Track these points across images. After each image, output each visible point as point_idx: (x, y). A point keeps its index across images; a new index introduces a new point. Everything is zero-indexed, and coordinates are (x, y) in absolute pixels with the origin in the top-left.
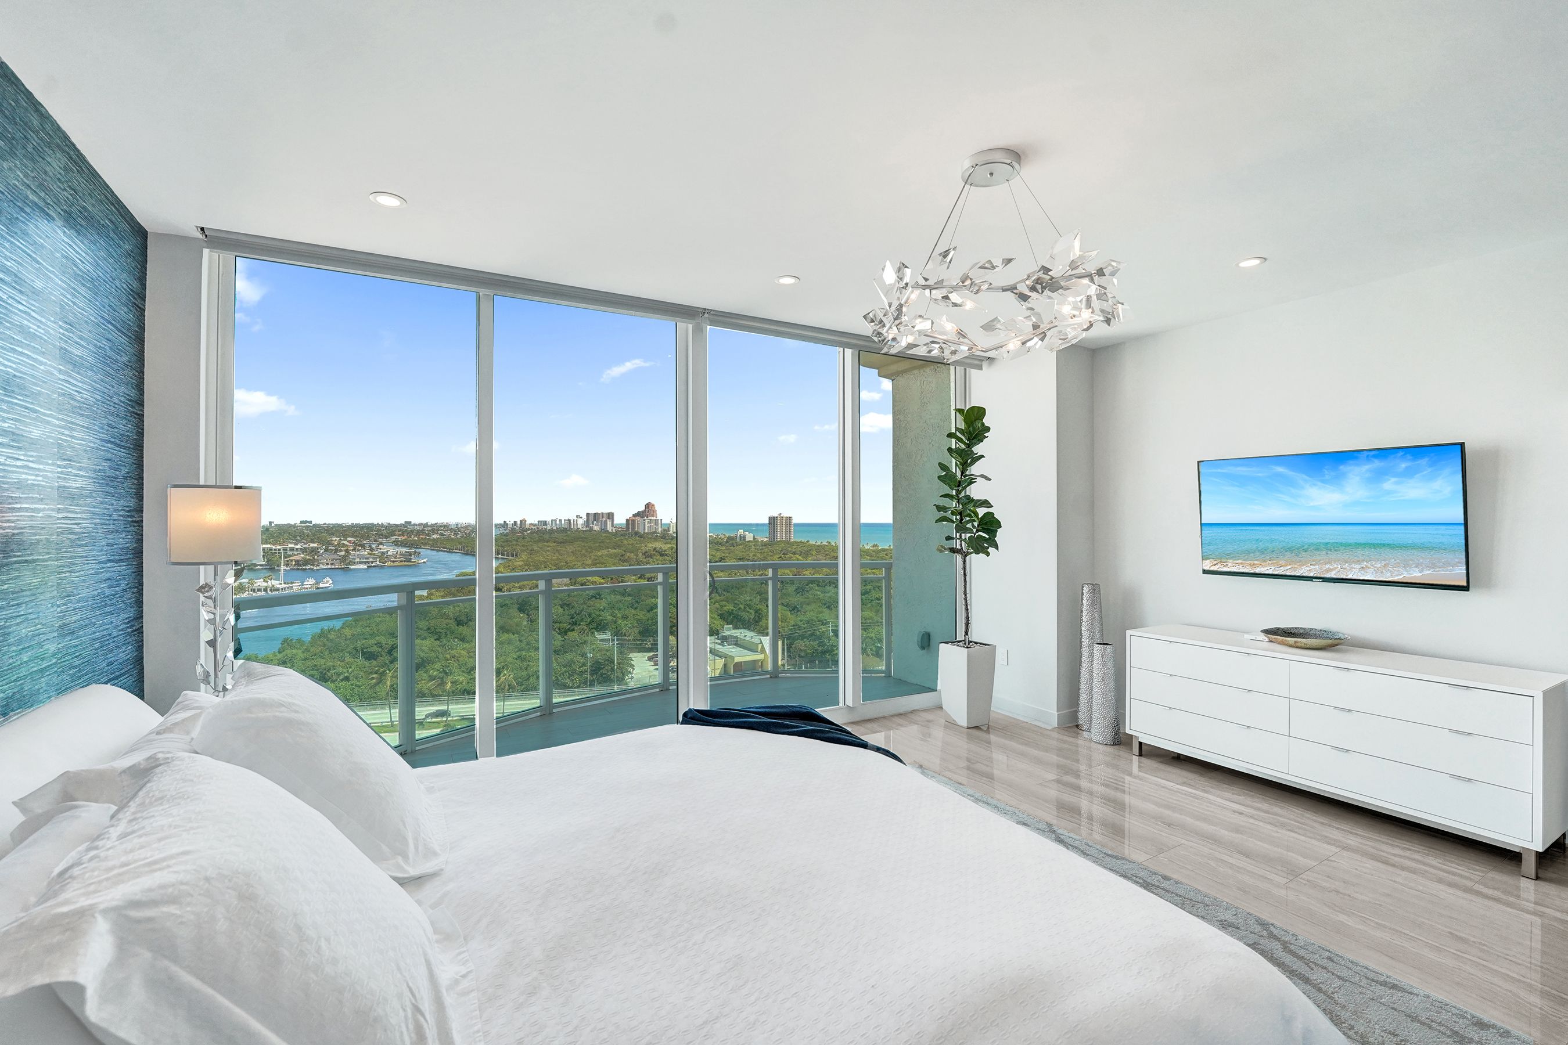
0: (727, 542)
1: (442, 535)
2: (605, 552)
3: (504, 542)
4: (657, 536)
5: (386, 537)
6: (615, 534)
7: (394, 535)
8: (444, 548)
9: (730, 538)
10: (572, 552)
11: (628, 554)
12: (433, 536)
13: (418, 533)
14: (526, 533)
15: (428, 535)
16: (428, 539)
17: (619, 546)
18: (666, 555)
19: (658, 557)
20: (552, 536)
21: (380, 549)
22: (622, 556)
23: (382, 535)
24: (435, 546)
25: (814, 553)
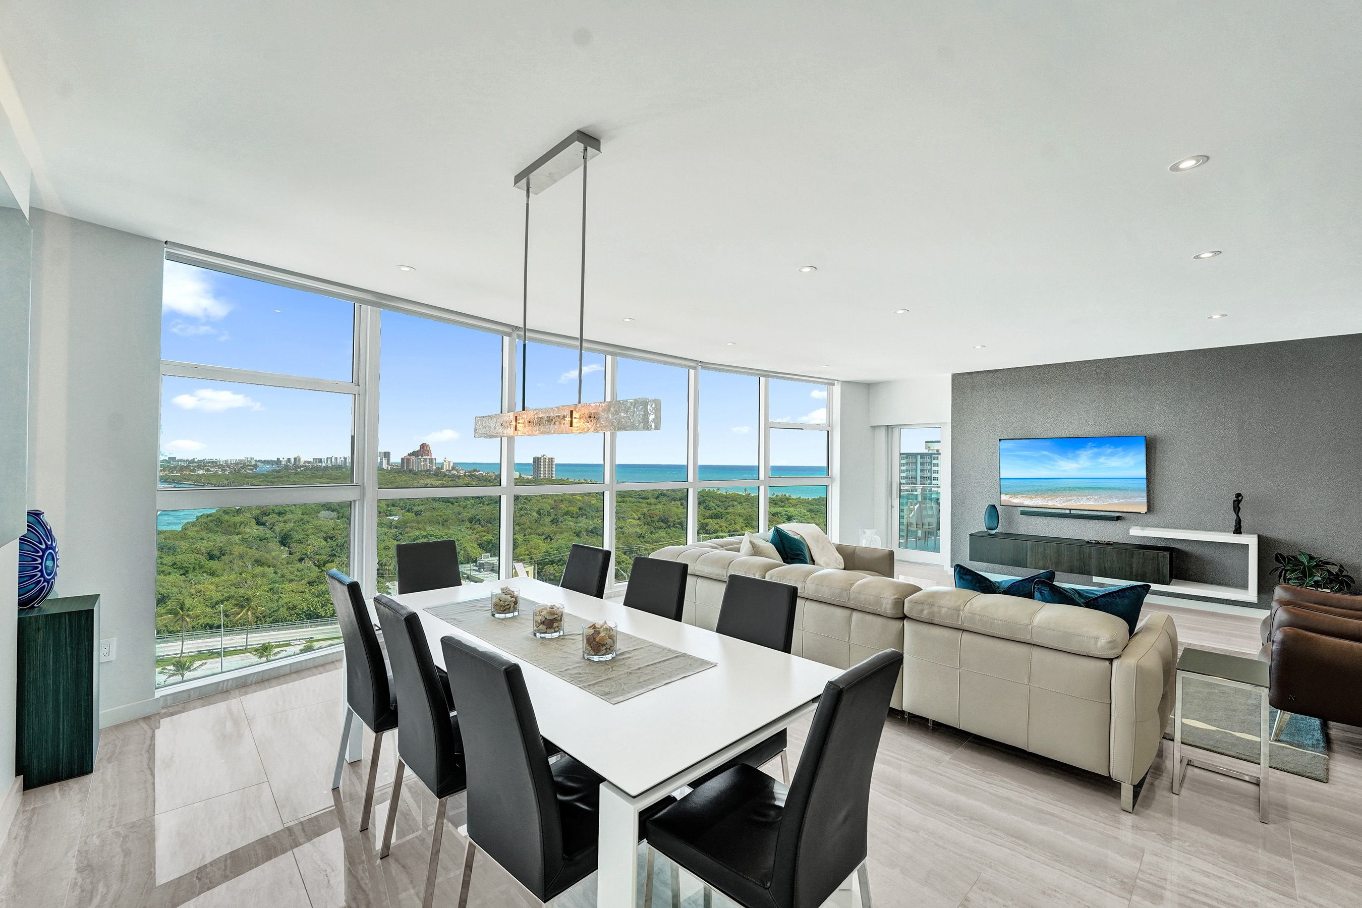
4: (430, 474)
6: (393, 471)
13: (183, 468)
14: (299, 470)
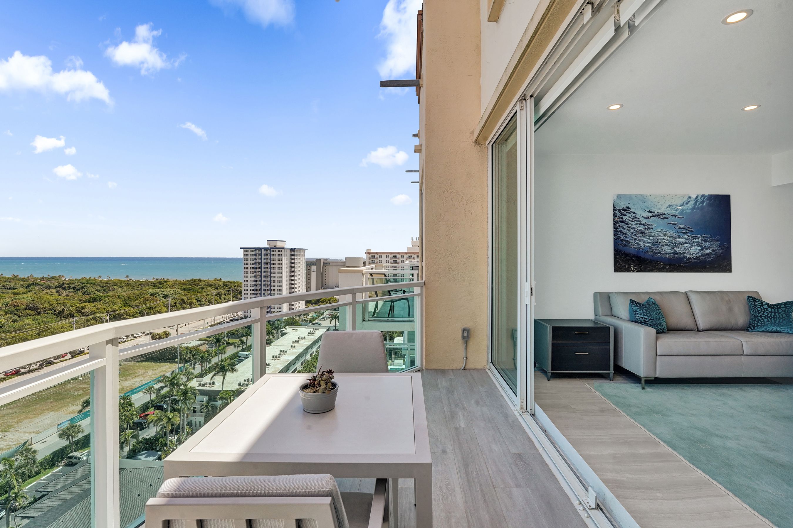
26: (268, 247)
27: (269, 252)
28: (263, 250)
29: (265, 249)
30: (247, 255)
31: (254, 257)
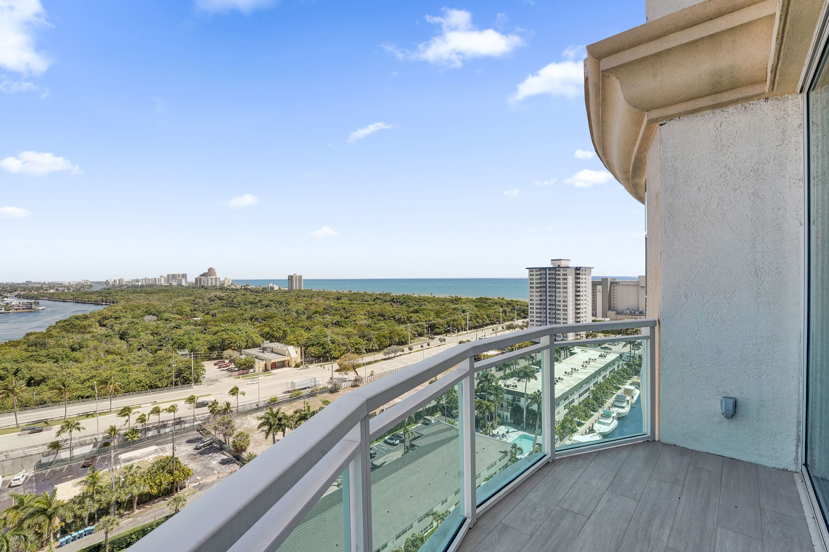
0: (262, 291)
1: (57, 290)
2: (181, 299)
3: (106, 294)
4: (216, 288)
5: (10, 292)
6: (188, 288)
7: (17, 291)
8: (59, 299)
9: (264, 289)
10: (158, 299)
11: (198, 300)
12: (50, 291)
13: (38, 289)
14: (123, 288)
15: (46, 290)
16: (46, 293)
17: (191, 295)
18: (223, 299)
19: (218, 301)
20: (143, 289)
21: (5, 301)
22: (194, 301)
23: (6, 291)
24: (51, 298)
25: (316, 296)
26: (552, 266)
27: (554, 272)
28: (548, 269)
29: (550, 269)
30: (533, 275)
31: (538, 277)
